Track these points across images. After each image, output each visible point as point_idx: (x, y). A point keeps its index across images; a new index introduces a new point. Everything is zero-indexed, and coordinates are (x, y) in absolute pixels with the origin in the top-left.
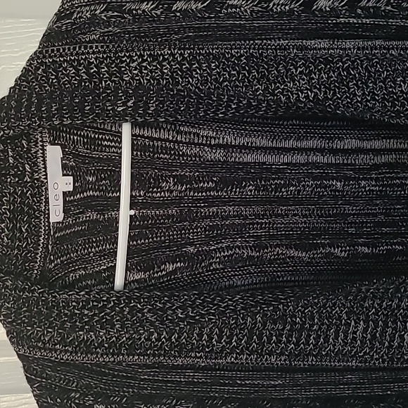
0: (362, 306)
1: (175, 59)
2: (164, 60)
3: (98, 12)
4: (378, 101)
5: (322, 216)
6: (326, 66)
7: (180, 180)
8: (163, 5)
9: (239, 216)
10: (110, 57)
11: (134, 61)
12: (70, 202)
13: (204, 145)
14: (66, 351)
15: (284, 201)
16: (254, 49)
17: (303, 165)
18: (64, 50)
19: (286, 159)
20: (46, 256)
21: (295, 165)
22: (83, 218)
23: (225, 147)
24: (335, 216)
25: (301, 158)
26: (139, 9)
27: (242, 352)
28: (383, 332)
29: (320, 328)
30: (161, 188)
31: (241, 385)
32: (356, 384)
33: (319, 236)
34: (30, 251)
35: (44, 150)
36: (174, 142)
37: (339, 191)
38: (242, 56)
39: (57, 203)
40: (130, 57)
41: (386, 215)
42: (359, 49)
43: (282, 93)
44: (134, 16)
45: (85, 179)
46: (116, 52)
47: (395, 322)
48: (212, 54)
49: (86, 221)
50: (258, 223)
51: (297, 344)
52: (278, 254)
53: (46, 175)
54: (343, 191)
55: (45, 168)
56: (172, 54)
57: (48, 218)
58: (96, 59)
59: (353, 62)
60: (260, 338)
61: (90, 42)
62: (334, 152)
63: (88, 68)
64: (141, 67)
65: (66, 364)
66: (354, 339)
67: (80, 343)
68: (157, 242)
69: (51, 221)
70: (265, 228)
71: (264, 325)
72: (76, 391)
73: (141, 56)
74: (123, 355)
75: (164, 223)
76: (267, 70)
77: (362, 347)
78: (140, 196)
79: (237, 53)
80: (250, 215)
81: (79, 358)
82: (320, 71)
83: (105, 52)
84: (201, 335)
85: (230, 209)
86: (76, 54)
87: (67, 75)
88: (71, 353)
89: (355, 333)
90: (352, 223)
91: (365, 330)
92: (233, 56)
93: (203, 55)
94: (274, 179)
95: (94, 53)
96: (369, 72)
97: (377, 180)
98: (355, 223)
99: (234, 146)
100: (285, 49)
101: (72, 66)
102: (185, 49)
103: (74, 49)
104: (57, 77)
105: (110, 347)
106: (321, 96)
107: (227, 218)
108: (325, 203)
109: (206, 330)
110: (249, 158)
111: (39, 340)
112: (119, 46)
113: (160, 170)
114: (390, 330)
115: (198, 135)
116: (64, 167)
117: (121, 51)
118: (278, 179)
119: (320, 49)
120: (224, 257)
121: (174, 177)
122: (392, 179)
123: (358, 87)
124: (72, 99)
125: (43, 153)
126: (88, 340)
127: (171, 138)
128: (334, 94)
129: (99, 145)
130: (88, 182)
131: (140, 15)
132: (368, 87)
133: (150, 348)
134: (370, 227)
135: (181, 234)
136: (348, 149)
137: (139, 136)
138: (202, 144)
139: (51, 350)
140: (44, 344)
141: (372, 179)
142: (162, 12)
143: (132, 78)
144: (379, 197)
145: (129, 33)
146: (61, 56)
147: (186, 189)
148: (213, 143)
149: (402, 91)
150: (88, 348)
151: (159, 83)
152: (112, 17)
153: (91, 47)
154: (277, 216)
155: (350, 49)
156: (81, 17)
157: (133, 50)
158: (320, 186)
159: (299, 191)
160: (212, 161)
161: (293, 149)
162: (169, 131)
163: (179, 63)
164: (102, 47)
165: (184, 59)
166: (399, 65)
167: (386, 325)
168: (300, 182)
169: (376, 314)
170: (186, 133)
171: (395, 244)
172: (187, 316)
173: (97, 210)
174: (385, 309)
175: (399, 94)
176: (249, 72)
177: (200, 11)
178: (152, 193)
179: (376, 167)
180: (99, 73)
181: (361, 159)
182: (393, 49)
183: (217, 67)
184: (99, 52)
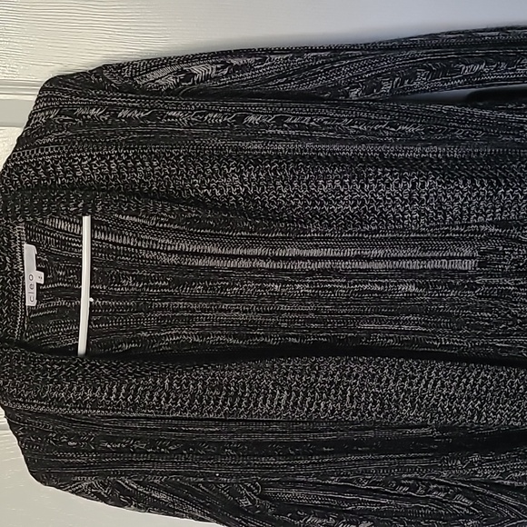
0: (285, 379)
1: (120, 158)
2: (111, 158)
3: (52, 117)
4: (300, 199)
5: (260, 312)
6: (255, 167)
7: (138, 279)
8: (110, 111)
9: (187, 310)
10: (64, 158)
11: (85, 161)
12: (43, 290)
13: (161, 251)
14: (42, 405)
15: (227, 299)
16: (193, 149)
17: (247, 269)
18: (24, 154)
19: (232, 264)
20: (22, 333)
21: (239, 269)
22: (53, 304)
23: (180, 253)
24: (271, 312)
25: (245, 264)
26: (89, 114)
27: (185, 411)
28: (304, 400)
29: (251, 396)
30: (122, 284)
31: (185, 431)
32: (279, 432)
33: (255, 329)
34: (9, 328)
35: (21, 247)
36: (135, 248)
37: (276, 292)
38: (181, 155)
39: (32, 291)
40: (81, 157)
41: (316, 313)
42: (289, 151)
43: (216, 187)
44: (84, 121)
45: (56, 273)
46: (69, 153)
47: (313, 393)
48: (154, 153)
49: (56, 307)
50: (203, 316)
51: (231, 407)
52: (219, 341)
53: (23, 267)
54: (280, 293)
55: (23, 261)
56: (119, 154)
57: (25, 302)
58: (52, 159)
59: (280, 164)
60: (200, 401)
61: (47, 144)
62: (276, 259)
63: (45, 168)
64: (91, 165)
65: (43, 413)
66: (279, 404)
67: (52, 400)
68: (116, 326)
69: (27, 304)
70: (210, 320)
71: (204, 391)
72: (53, 433)
73: (91, 156)
74: (88, 409)
75: (122, 312)
76: (203, 168)
77: (285, 411)
78: (103, 289)
79: (176, 152)
80: (198, 309)
81: (52, 410)
82: (250, 170)
83: (59, 154)
84: (151, 397)
85: (180, 304)
86: (35, 156)
87: (28, 176)
88: (46, 406)
89: (280, 400)
90: (285, 318)
91: (289, 398)
92: (172, 155)
93: (145, 154)
94: (220, 281)
95: (49, 155)
96: (294, 174)
97: (311, 284)
98: (289, 318)
99: (188, 253)
100: (221, 150)
101: (32, 167)
102: (130, 149)
103: (33, 152)
104: (19, 179)
105: (76, 403)
106: (251, 191)
107: (177, 311)
108: (263, 302)
109: (156, 394)
110: (200, 263)
111: (19, 396)
112: (71, 148)
113: (121, 270)
114: (309, 399)
115: (157, 242)
116: (38, 261)
117: (73, 152)
118: (224, 281)
119: (254, 150)
120: (172, 342)
121: (133, 276)
122: (324, 283)
123: (284, 186)
124: (32, 201)
125: (21, 249)
126: (58, 398)
127: (132, 244)
128: (263, 190)
129: (68, 246)
130: (59, 276)
131: (90, 120)
132: (293, 186)
133: (110, 405)
134: (301, 323)
135: (137, 321)
136: (289, 257)
137: (104, 241)
138: (159, 250)
139: (29, 404)
140: (24, 399)
141: (306, 283)
142: (109, 118)
143: (84, 175)
144: (311, 298)
145: (80, 135)
146: (22, 159)
147: (143, 286)
148: (169, 249)
149: (322, 191)
150: (60, 403)
151: (107, 178)
152: (64, 120)
153: (47, 150)
154: (221, 310)
155: (281, 151)
156: (38, 123)
157: (83, 151)
158: (261, 288)
159: (242, 291)
160: (167, 264)
161: (240, 256)
162: (130, 238)
163: (124, 161)
164: (57, 149)
165: (129, 157)
166: (321, 169)
167: (306, 395)
168: (242, 284)
169: (298, 385)
170: (146, 240)
171: (321, 337)
172: (135, 371)
173: (67, 299)
174: (305, 382)
175: (320, 193)
176: (187, 169)
177: (143, 119)
178: (114, 287)
179: (311, 273)
180: (55, 172)
181: (300, 265)
182: (321, 151)
183: (159, 165)
184: (54, 154)
